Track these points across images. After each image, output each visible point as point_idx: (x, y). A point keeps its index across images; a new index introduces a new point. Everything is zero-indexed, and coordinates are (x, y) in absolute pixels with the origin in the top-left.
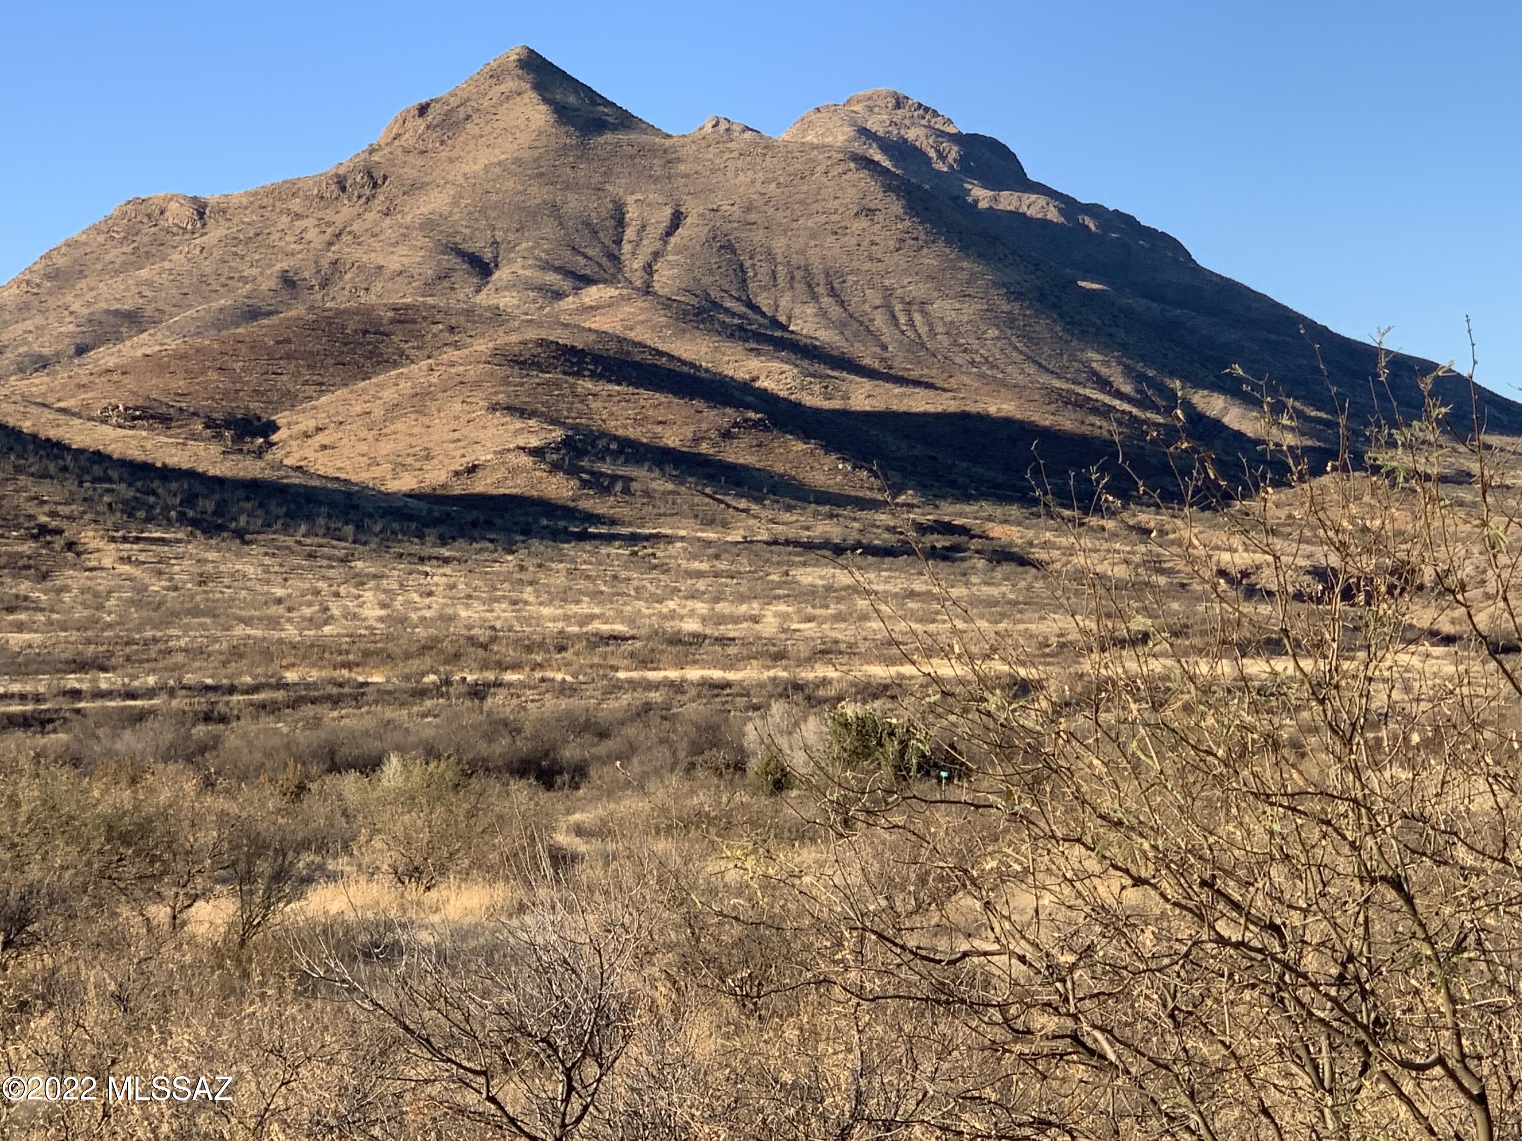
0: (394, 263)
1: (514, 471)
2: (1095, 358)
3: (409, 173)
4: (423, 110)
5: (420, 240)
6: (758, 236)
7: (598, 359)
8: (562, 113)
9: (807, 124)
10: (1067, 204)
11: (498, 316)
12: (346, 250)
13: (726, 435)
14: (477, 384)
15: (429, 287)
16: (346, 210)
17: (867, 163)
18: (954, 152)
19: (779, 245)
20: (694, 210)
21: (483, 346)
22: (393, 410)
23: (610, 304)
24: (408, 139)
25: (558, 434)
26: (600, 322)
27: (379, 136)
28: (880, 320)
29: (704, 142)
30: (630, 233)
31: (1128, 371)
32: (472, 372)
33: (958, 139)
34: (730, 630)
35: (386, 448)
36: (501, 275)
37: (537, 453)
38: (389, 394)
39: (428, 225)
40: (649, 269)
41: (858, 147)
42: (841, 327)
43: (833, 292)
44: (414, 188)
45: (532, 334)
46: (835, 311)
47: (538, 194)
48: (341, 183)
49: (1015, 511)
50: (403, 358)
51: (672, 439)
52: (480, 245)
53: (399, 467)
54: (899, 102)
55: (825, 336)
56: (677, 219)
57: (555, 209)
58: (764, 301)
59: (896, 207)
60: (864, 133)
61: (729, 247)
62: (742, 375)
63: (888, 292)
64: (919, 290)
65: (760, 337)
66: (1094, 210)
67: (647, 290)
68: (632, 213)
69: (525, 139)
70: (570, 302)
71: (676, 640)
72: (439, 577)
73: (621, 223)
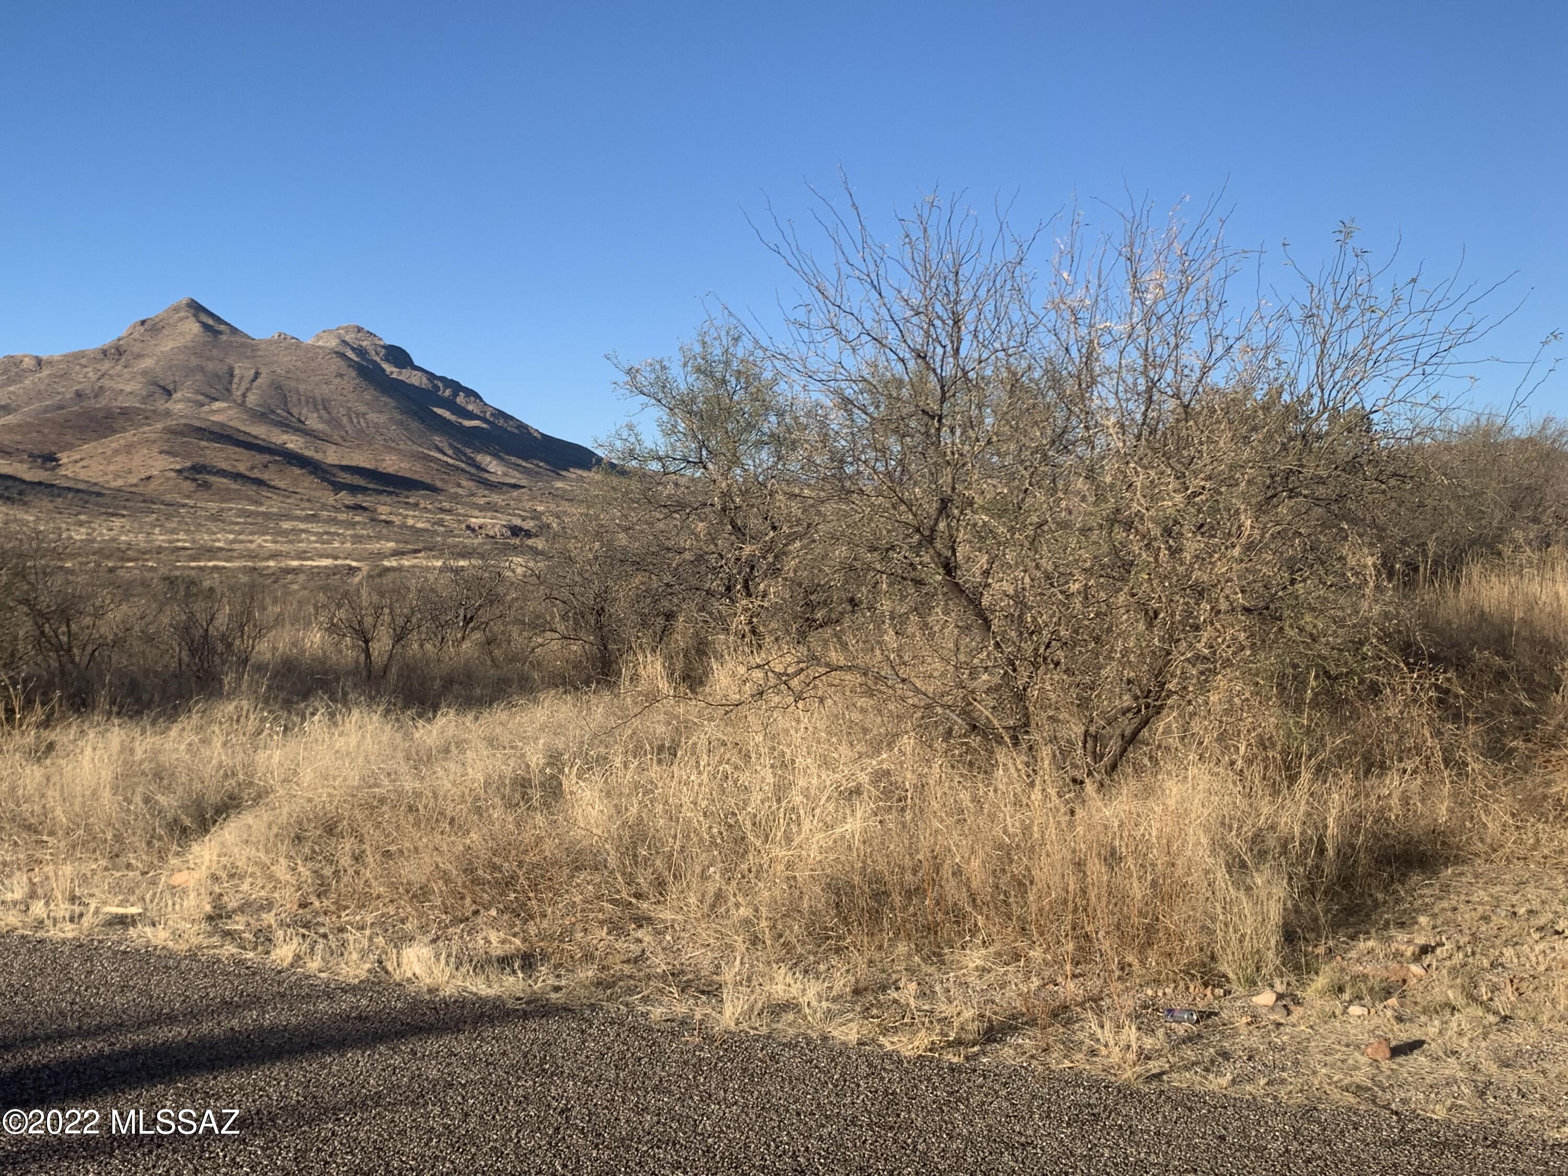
0: (128, 389)
1: (168, 479)
2: (437, 439)
3: (136, 350)
4: (143, 323)
5: (140, 379)
6: (293, 384)
7: (211, 433)
8: (206, 327)
9: (319, 338)
10: (431, 376)
11: (168, 413)
12: (106, 382)
13: (266, 466)
14: (154, 442)
15: (144, 400)
16: (107, 365)
17: (343, 356)
18: (383, 352)
19: (302, 387)
20: (264, 371)
21: (159, 426)
22: (116, 452)
23: (224, 409)
24: (136, 335)
25: (189, 464)
26: (216, 418)
27: (123, 333)
28: (345, 420)
29: (270, 342)
30: (236, 380)
31: (451, 445)
32: (153, 436)
33: (384, 347)
34: (236, 546)
35: (112, 468)
36: (177, 395)
37: (179, 472)
38: (114, 445)
39: (145, 373)
40: (244, 396)
41: (342, 349)
42: (328, 423)
43: (325, 408)
44: (139, 356)
45: (183, 421)
46: (326, 416)
47: (194, 361)
48: (104, 352)
49: (388, 499)
50: (124, 430)
51: (242, 468)
52: (168, 383)
53: (117, 476)
54: (360, 330)
55: (321, 426)
56: (257, 375)
57: (201, 369)
58: (295, 411)
59: (353, 373)
60: (344, 342)
61: (279, 387)
62: (279, 442)
63: (349, 408)
64: (362, 409)
65: (287, 426)
66: (443, 379)
67: (243, 404)
68: (237, 372)
69: (188, 338)
70: (206, 408)
71: (210, 550)
72: (117, 522)
73: (232, 375)
